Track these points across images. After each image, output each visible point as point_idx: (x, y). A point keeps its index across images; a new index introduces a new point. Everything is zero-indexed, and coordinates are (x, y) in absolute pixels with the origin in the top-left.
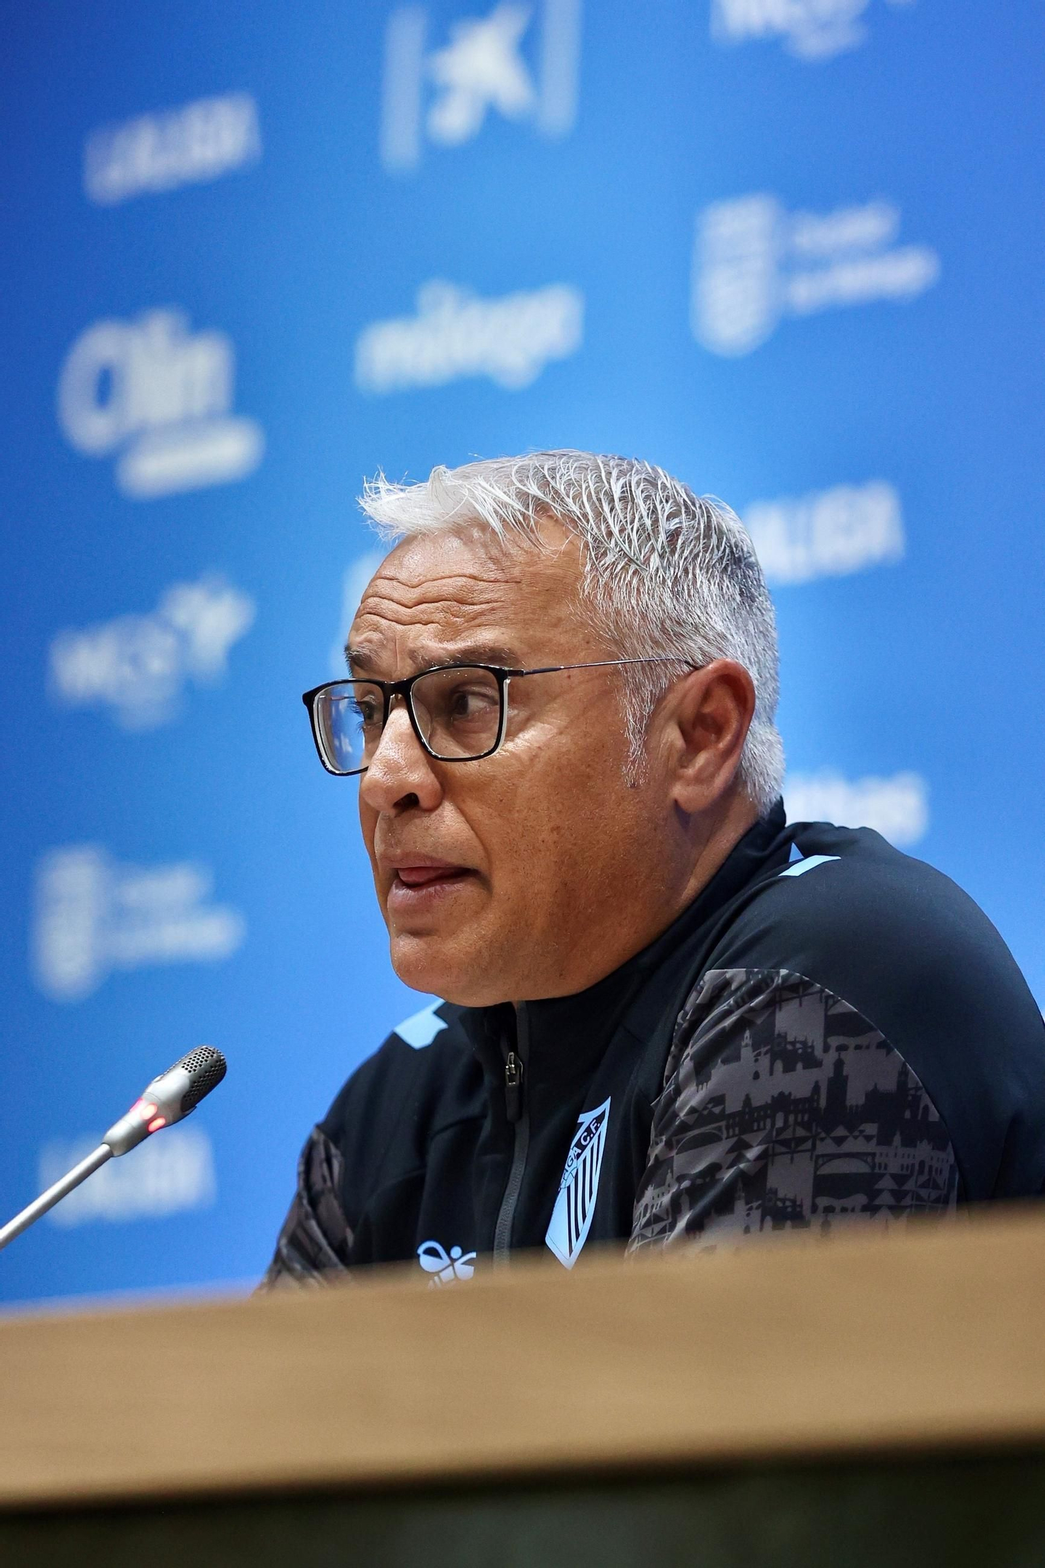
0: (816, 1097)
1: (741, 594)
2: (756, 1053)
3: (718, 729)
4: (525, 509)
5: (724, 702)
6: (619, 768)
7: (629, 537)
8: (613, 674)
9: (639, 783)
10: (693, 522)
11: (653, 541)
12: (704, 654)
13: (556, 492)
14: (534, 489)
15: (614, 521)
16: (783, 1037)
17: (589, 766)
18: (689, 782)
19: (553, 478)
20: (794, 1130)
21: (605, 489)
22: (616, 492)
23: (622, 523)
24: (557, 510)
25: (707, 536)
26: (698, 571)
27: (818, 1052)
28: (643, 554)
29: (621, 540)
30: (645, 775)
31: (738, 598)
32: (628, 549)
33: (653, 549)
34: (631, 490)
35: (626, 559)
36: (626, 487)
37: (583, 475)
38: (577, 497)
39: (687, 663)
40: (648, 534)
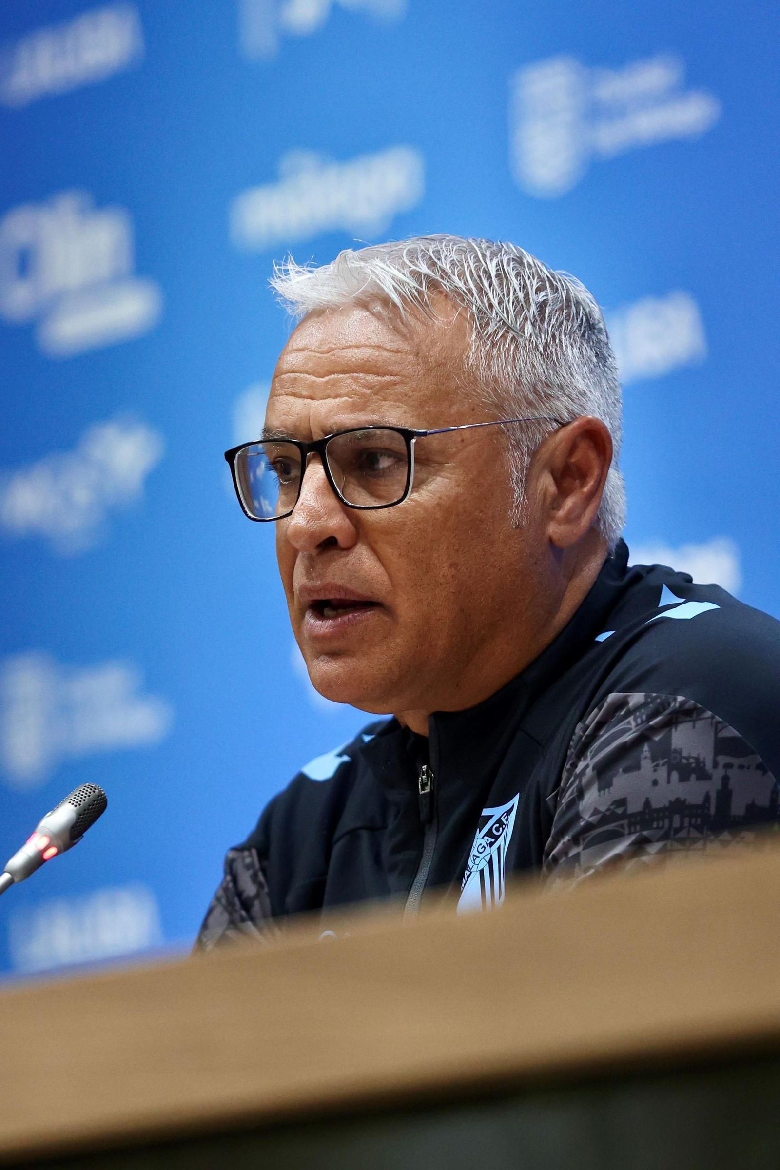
0: (707, 805)
1: (597, 355)
2: (655, 763)
3: (583, 477)
4: (419, 285)
5: (586, 453)
6: (505, 512)
7: (506, 307)
8: (497, 433)
9: (522, 525)
10: (556, 294)
11: (526, 311)
12: (570, 412)
13: (443, 271)
14: (424, 269)
15: (493, 295)
16: (679, 752)
17: (482, 511)
18: (559, 522)
19: (439, 259)
20: (689, 832)
21: (483, 268)
22: (492, 270)
23: (499, 296)
24: (446, 285)
25: (568, 306)
26: (563, 337)
27: (709, 765)
28: (518, 323)
29: (500, 311)
30: (527, 517)
31: (595, 360)
32: (506, 318)
33: (526, 318)
34: (503, 269)
35: (506, 327)
36: (499, 265)
37: (463, 256)
38: (461, 275)
39: (556, 420)
40: (522, 305)
